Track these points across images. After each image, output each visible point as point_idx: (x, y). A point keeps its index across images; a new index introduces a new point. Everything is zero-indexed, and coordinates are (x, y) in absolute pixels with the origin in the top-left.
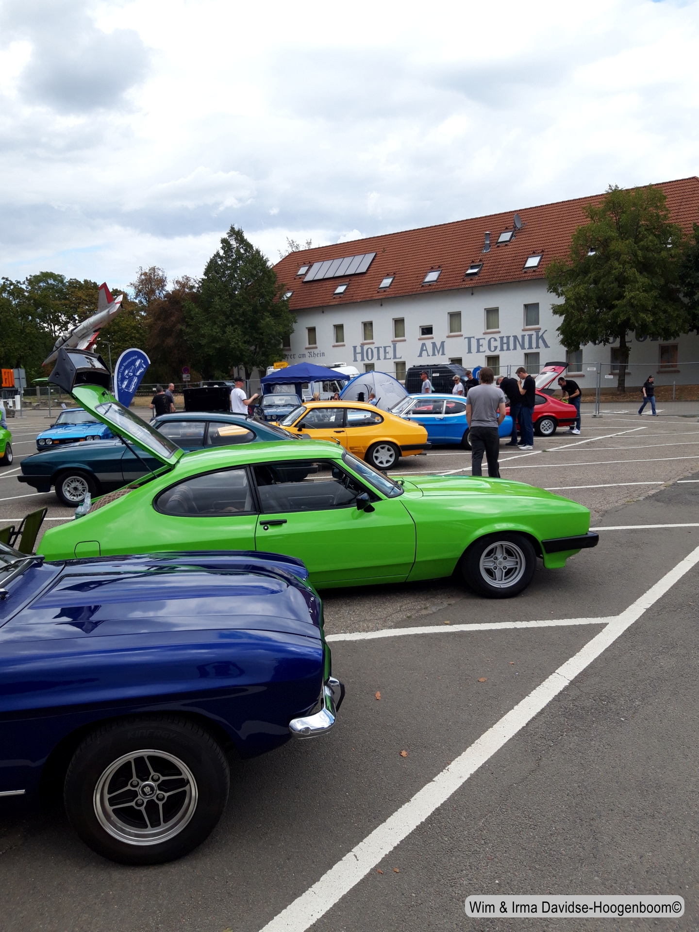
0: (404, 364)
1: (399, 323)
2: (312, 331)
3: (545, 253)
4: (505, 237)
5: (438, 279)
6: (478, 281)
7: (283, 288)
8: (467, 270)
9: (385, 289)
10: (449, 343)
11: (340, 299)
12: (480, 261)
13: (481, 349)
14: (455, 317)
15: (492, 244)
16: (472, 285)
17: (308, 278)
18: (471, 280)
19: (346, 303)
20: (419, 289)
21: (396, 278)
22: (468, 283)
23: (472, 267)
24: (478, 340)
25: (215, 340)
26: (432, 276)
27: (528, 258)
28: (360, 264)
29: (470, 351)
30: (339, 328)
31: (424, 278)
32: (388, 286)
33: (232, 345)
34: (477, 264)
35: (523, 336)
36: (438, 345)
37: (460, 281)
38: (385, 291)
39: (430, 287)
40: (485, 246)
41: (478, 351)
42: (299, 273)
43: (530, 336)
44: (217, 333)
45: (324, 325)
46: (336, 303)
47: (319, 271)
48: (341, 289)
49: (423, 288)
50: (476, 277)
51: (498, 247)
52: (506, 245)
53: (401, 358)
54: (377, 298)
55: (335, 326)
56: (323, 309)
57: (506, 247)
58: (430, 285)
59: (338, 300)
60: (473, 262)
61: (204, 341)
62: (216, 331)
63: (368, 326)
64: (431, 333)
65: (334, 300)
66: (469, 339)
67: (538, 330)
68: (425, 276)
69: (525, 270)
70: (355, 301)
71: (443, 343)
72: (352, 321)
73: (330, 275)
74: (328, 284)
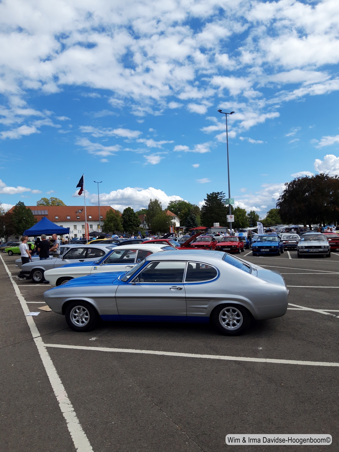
3: (92, 216)
10: (74, 231)
13: (81, 232)
20: (67, 220)
21: (59, 217)
22: (78, 220)
23: (78, 217)
24: (81, 231)
27: (89, 216)
28: (44, 212)
29: (79, 233)
35: (90, 230)
36: (72, 232)
39: (70, 220)
41: (81, 233)
43: (91, 230)
50: (81, 219)
52: (81, 213)
66: (79, 230)
67: (93, 229)
68: (66, 217)
69: (90, 219)
71: (73, 231)
74: (38, 216)
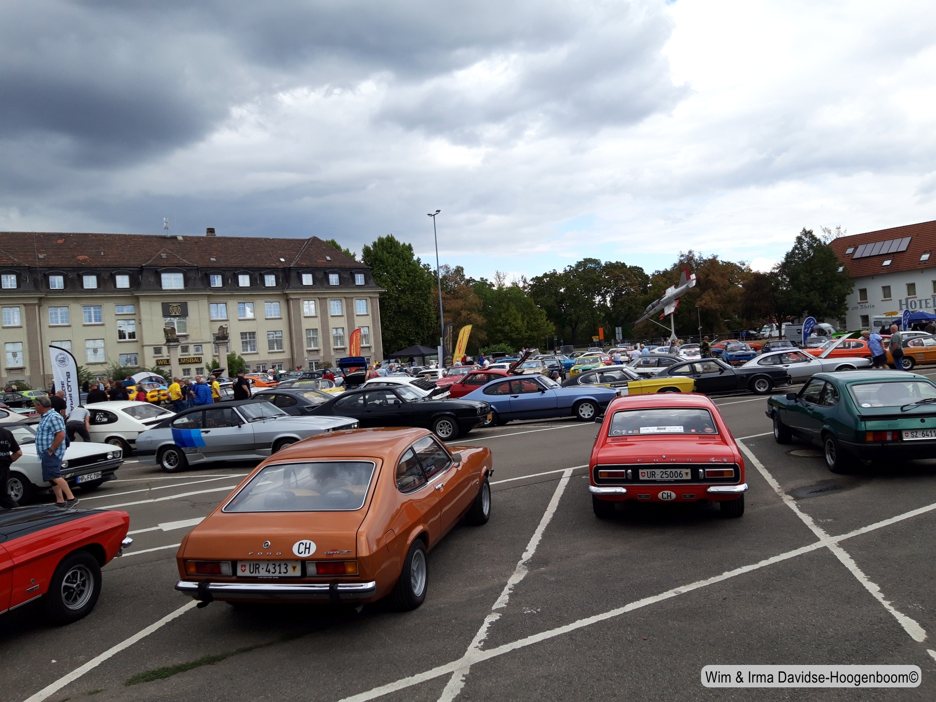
2: (863, 292)
9: (925, 262)
17: (857, 255)
19: (892, 272)
21: (932, 254)
28: (899, 245)
30: (887, 289)
32: (927, 259)
42: (846, 253)
45: (874, 287)
46: (884, 272)
48: (887, 263)
54: (919, 267)
55: (883, 287)
56: (873, 276)
59: (886, 270)
63: (911, 286)
65: (882, 270)
70: (899, 270)
72: (898, 284)
73: (874, 253)
74: (875, 260)
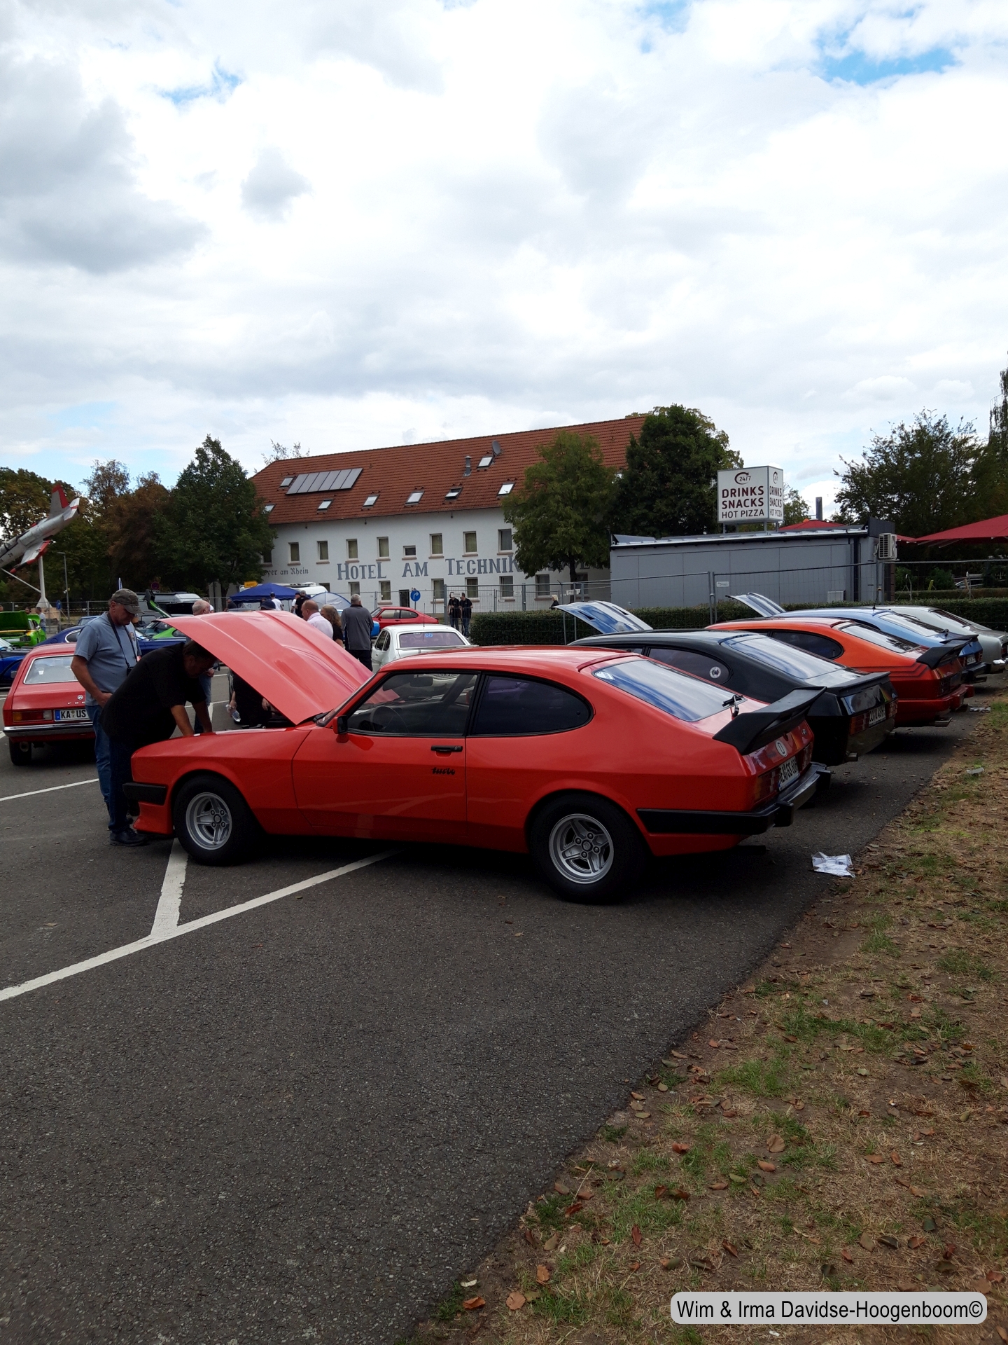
0: (388, 583)
1: (383, 541)
2: (295, 546)
3: (517, 481)
4: (485, 461)
5: (420, 500)
6: (457, 505)
7: (263, 502)
8: (448, 493)
9: (369, 507)
10: (431, 564)
11: (324, 516)
12: (461, 484)
13: (461, 571)
14: (437, 539)
15: (473, 468)
16: (451, 509)
17: (292, 491)
18: (450, 503)
19: (329, 520)
20: (401, 510)
21: (381, 497)
22: (447, 507)
23: (453, 491)
24: (458, 562)
25: (187, 555)
26: (415, 497)
27: (502, 485)
28: (345, 479)
29: (450, 573)
30: (323, 545)
31: (407, 499)
32: (372, 504)
33: (206, 561)
34: (458, 488)
35: (498, 560)
37: (439, 504)
38: (369, 510)
39: (412, 509)
40: (465, 470)
41: (458, 573)
42: (282, 485)
43: (504, 560)
44: (190, 548)
45: (308, 542)
46: (320, 519)
47: (304, 484)
48: (325, 505)
49: (406, 509)
50: (455, 501)
51: (478, 471)
52: (485, 470)
53: (385, 577)
54: (360, 516)
55: (319, 542)
56: (306, 524)
57: (485, 472)
58: (412, 506)
59: (321, 516)
60: (454, 485)
61: (175, 557)
62: (189, 545)
63: (352, 543)
64: (414, 553)
65: (318, 516)
66: (450, 561)
67: (510, 555)
68: (408, 497)
69: (498, 497)
70: (338, 518)
71: (425, 563)
72: (337, 540)
73: (315, 488)
74: (312, 499)
